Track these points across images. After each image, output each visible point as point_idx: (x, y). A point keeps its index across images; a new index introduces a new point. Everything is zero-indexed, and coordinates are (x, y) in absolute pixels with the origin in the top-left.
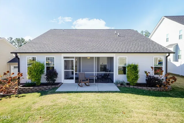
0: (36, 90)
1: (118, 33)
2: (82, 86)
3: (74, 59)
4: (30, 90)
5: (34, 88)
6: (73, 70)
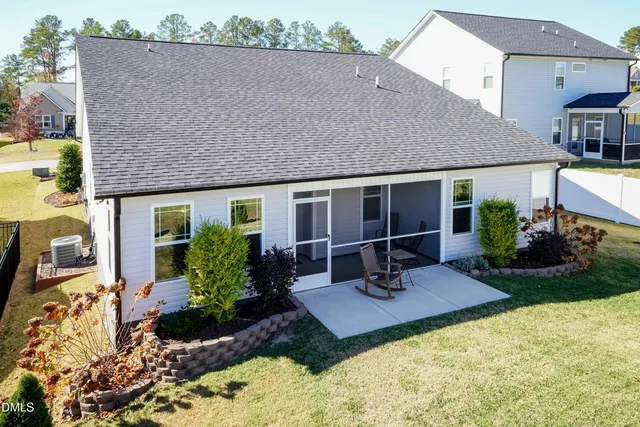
0: (245, 343)
3: (328, 199)
4: (224, 350)
5: (236, 341)
6: (326, 236)
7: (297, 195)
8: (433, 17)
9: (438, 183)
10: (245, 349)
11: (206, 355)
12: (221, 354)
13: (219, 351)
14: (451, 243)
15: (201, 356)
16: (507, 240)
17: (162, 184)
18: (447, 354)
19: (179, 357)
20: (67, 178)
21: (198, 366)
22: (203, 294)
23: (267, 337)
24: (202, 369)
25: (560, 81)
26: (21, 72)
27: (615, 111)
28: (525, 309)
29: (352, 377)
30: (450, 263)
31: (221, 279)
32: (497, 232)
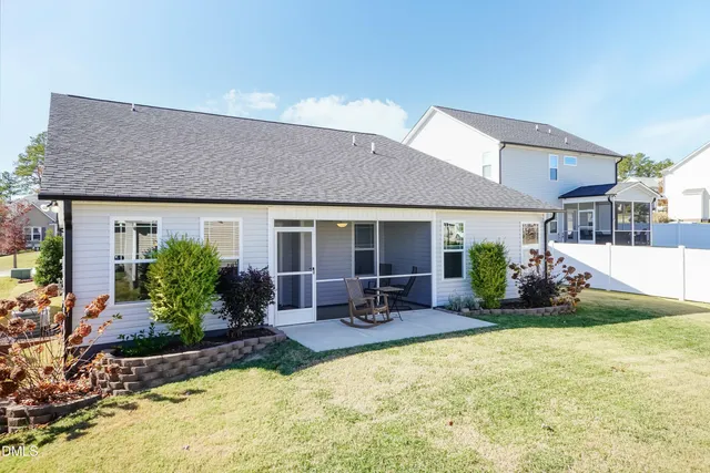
0: (213, 359)
1: (372, 145)
2: (374, 323)
3: (313, 230)
4: (188, 363)
5: (202, 356)
6: (311, 269)
7: (278, 223)
8: (434, 112)
9: (427, 224)
10: (212, 364)
11: (166, 367)
12: (184, 367)
13: (182, 363)
14: (442, 288)
15: (160, 368)
16: (496, 281)
17: (123, 193)
18: (426, 357)
19: (133, 369)
20: (47, 272)
21: (156, 379)
22: (166, 305)
23: (239, 357)
24: (161, 381)
25: (554, 174)
26: (13, 190)
27: (604, 199)
28: (510, 331)
29: (323, 376)
30: (442, 308)
31: (186, 290)
32: (487, 272)
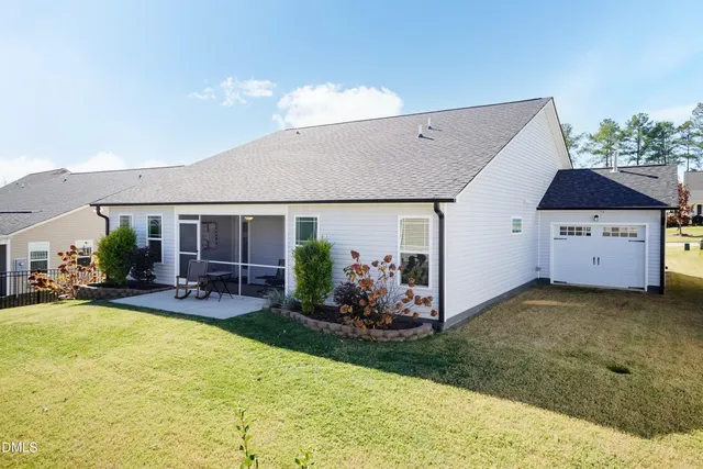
1: (420, 127)
3: (198, 222)
6: (196, 251)
7: (182, 217)
